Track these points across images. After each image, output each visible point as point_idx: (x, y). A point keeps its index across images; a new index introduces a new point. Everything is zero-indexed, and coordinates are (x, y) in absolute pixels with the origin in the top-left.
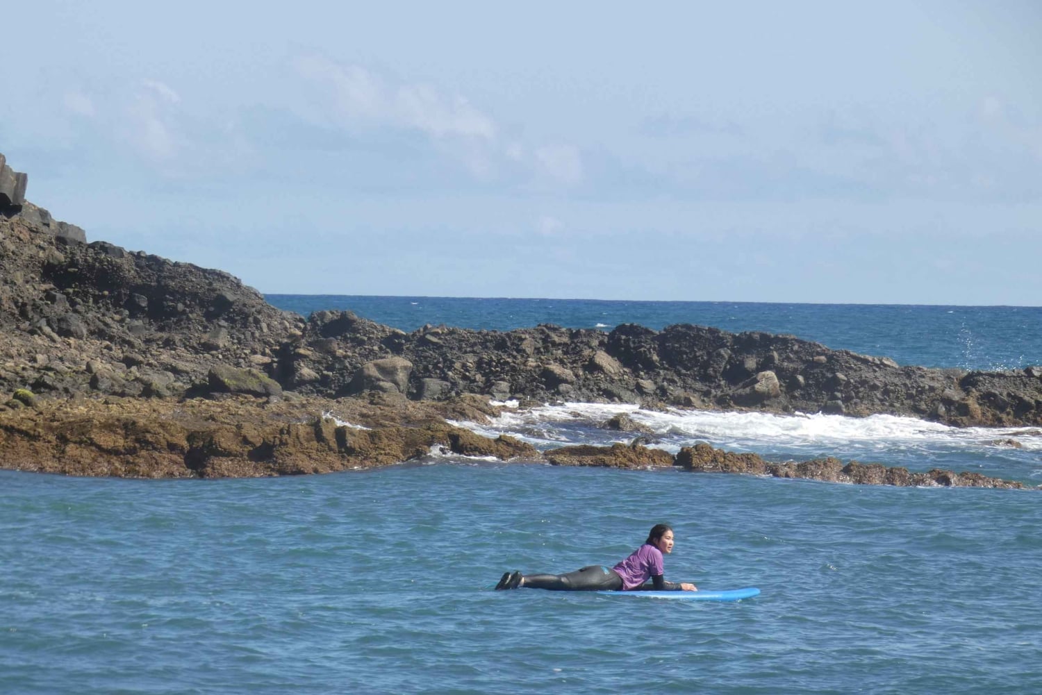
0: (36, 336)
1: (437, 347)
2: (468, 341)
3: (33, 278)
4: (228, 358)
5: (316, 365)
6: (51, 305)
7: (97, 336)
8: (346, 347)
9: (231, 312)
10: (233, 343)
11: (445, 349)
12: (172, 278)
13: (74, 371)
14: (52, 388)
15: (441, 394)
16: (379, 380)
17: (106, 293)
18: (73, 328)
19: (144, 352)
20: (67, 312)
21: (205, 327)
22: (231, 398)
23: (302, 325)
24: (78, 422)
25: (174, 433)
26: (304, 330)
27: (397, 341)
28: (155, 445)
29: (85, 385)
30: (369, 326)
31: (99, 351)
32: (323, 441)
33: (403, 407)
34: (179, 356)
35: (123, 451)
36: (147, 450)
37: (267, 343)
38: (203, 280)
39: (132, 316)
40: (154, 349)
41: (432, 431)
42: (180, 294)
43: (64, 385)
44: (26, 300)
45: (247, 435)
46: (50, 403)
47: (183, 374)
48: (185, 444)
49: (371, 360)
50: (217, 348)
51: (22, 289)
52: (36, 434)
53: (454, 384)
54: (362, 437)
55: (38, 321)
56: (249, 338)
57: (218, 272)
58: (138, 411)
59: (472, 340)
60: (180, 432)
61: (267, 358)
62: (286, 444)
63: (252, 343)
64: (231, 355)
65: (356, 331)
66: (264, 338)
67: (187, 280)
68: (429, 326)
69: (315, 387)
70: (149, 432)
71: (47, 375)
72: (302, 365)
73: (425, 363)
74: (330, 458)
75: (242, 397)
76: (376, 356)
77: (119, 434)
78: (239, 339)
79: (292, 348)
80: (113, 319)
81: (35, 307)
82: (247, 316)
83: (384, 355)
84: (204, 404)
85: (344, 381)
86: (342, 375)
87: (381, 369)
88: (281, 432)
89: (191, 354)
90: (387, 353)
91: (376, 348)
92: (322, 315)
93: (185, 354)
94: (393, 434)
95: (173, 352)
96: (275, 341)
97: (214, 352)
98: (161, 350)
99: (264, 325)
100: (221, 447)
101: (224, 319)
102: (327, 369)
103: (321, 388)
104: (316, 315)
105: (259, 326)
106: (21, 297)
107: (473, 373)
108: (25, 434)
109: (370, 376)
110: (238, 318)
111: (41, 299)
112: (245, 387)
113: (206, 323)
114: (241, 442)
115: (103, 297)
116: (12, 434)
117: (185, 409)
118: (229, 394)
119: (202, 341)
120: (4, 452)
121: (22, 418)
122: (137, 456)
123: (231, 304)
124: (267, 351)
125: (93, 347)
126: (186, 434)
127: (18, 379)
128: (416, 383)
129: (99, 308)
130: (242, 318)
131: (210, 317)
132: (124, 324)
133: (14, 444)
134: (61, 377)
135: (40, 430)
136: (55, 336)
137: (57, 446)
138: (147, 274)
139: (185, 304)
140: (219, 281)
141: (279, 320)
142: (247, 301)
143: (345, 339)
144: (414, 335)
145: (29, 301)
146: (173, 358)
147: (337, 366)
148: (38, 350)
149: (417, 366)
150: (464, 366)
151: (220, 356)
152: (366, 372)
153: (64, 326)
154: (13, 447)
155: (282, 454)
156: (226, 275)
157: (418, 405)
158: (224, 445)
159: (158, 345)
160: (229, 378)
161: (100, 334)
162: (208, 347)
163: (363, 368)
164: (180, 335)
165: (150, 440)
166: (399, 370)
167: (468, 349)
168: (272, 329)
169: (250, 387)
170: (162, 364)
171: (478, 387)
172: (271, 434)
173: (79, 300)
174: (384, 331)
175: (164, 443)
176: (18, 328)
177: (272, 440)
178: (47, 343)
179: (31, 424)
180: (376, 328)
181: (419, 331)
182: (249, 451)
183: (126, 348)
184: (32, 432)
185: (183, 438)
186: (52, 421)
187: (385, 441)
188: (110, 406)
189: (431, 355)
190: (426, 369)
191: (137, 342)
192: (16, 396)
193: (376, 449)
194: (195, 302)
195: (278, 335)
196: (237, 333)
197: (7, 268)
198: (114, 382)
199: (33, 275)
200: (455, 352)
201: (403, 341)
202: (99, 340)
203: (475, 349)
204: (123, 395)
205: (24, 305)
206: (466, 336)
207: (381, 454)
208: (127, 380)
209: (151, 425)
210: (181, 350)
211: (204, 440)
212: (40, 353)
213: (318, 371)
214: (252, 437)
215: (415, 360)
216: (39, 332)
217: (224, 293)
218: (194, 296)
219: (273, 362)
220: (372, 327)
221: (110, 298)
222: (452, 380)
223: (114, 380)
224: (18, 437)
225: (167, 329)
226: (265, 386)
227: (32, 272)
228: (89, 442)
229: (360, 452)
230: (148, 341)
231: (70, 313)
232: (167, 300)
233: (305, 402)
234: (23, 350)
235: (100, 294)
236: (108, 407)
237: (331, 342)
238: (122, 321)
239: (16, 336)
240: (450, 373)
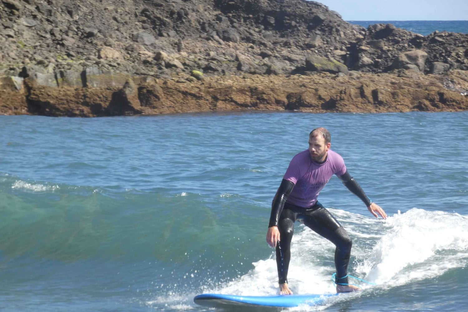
0: (210, 41)
1: (442, 43)
2: (460, 40)
3: (209, 8)
4: (321, 52)
5: (372, 55)
6: (219, 23)
7: (245, 41)
8: (389, 45)
9: (323, 26)
10: (324, 44)
11: (446, 45)
12: (289, 7)
13: (229, 61)
14: (215, 70)
15: (444, 71)
16: (407, 63)
17: (251, 16)
18: (231, 36)
19: (273, 50)
20: (228, 27)
21: (308, 35)
22: (317, 74)
23: (363, 33)
24: (224, 89)
25: (279, 94)
26: (364, 35)
27: (418, 41)
28: (268, 101)
29: (234, 68)
30: (402, 33)
31: (246, 49)
32: (365, 98)
33: (418, 78)
34: (292, 51)
35: (250, 105)
36: (264, 104)
37: (343, 43)
38: (307, 7)
39: (266, 29)
40: (278, 47)
41: (428, 91)
42: (294, 16)
43: (222, 69)
44: (205, 21)
45: (321, 94)
46: (212, 78)
47: (294, 62)
48: (285, 100)
49: (403, 52)
50: (314, 46)
51: (203, 14)
52: (200, 95)
53: (452, 65)
54: (387, 95)
55: (211, 33)
56: (333, 41)
57: (315, 3)
58: (262, 82)
59: (462, 39)
60: (283, 94)
61: (343, 52)
62: (343, 99)
63: (334, 43)
64: (323, 50)
65: (394, 35)
66: (342, 40)
67: (297, 8)
68: (437, 32)
69: (371, 68)
70: (265, 94)
71: (213, 63)
72: (363, 55)
73: (435, 53)
74: (369, 107)
75: (323, 73)
76: (406, 50)
77: (247, 95)
78: (327, 41)
79: (357, 46)
80: (254, 30)
81: (210, 24)
82: (332, 28)
83: (411, 49)
84: (301, 78)
85: (388, 64)
86: (387, 61)
87: (409, 57)
88: (341, 92)
89: (300, 50)
90: (412, 48)
91: (406, 45)
92: (375, 27)
93: (296, 50)
94: (406, 93)
95: (289, 49)
96: (348, 42)
97: (313, 49)
98: (282, 48)
99: (342, 33)
100: (306, 102)
101: (319, 30)
102: (378, 58)
103: (374, 69)
104: (371, 27)
105: (338, 33)
106: (202, 19)
107: (462, 58)
108: (193, 95)
109: (402, 61)
110: (326, 29)
111: (214, 20)
112: (326, 68)
113: (308, 32)
114: (317, 99)
115: (249, 18)
116: (186, 95)
117: (290, 81)
118: (316, 72)
119: (306, 43)
120: (182, 106)
121: (192, 87)
122: (258, 108)
123: (322, 21)
124: (344, 48)
125: (243, 47)
126: (286, 94)
127: (196, 65)
128: (429, 65)
129: (247, 25)
130: (329, 29)
131: (310, 28)
132: (261, 34)
133: (187, 101)
134: (220, 64)
135: (202, 93)
136: (221, 41)
137: (212, 102)
138: (274, 4)
139: (296, 21)
140: (316, 8)
141: (351, 30)
142: (332, 19)
143: (388, 40)
144: (428, 37)
145: (207, 21)
146: (290, 53)
147: (384, 56)
148: (211, 49)
149: (430, 55)
150: (457, 54)
151: (316, 51)
152: (400, 59)
153: (226, 35)
154: (187, 103)
155: (341, 105)
156: (320, 4)
157: (426, 77)
158: (308, 101)
159: (281, 45)
160: (317, 63)
161: (248, 40)
162: (309, 46)
163: (398, 57)
164: (294, 39)
165: (265, 98)
166: (420, 58)
167: (460, 45)
168: (347, 35)
169: (329, 68)
170: (282, 56)
171: (465, 66)
172: (335, 93)
173: (235, 20)
174: (411, 35)
175: (273, 100)
176: (200, 37)
177: (335, 97)
178: (216, 45)
179: (197, 90)
180: (406, 33)
181: (431, 35)
182: (322, 104)
183: (262, 47)
184: (198, 95)
185: (285, 97)
186: (209, 88)
187: (401, 97)
188: (246, 79)
189: (438, 48)
190: (435, 57)
191: (269, 44)
192: (193, 75)
193: (395, 102)
194: (302, 20)
195: (350, 38)
196: (326, 38)
197: (194, 3)
198: (251, 67)
199: (209, 6)
200: (452, 46)
201: (422, 41)
202: (246, 43)
203: (464, 44)
204: (254, 73)
205: (204, 23)
206: (458, 37)
207: (398, 104)
208: (259, 65)
209: (266, 90)
210: (294, 48)
211: (296, 98)
212: (212, 51)
213: (373, 59)
214: (324, 96)
215: (429, 52)
216: (212, 39)
217: (318, 15)
218: (301, 17)
219: (347, 54)
220: (404, 33)
221: (253, 18)
222: (450, 63)
223: (251, 65)
224: (189, 98)
225: (286, 36)
226: (338, 68)
227: (209, 4)
228: (230, 100)
229: (386, 104)
230: (275, 43)
231: (230, 28)
232: (285, 19)
233: (359, 76)
234: (202, 50)
235: (247, 16)
236: (245, 80)
237: (380, 42)
238: (260, 32)
239: (199, 41)
240: (449, 59)
